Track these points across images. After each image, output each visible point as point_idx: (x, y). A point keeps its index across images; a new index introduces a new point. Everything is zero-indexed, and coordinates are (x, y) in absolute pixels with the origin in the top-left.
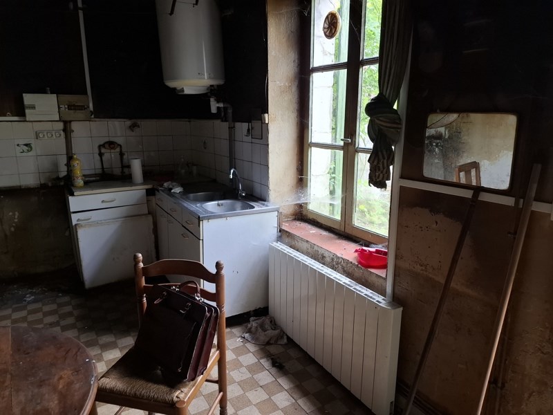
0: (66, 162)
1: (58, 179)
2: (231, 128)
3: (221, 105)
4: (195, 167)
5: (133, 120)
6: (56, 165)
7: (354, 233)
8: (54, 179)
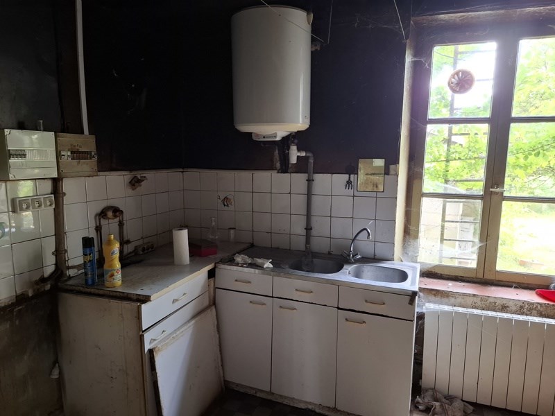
0: (54, 249)
1: (43, 280)
2: (310, 181)
3: (303, 154)
4: (232, 231)
5: (133, 173)
6: (39, 258)
7: (498, 278)
8: (37, 283)
